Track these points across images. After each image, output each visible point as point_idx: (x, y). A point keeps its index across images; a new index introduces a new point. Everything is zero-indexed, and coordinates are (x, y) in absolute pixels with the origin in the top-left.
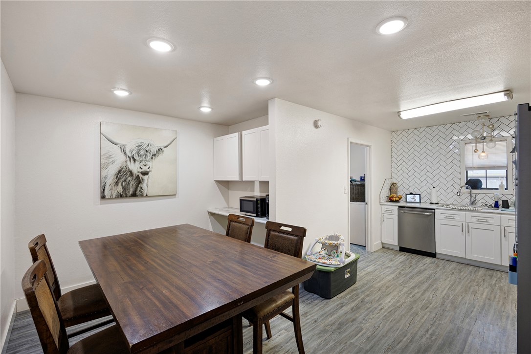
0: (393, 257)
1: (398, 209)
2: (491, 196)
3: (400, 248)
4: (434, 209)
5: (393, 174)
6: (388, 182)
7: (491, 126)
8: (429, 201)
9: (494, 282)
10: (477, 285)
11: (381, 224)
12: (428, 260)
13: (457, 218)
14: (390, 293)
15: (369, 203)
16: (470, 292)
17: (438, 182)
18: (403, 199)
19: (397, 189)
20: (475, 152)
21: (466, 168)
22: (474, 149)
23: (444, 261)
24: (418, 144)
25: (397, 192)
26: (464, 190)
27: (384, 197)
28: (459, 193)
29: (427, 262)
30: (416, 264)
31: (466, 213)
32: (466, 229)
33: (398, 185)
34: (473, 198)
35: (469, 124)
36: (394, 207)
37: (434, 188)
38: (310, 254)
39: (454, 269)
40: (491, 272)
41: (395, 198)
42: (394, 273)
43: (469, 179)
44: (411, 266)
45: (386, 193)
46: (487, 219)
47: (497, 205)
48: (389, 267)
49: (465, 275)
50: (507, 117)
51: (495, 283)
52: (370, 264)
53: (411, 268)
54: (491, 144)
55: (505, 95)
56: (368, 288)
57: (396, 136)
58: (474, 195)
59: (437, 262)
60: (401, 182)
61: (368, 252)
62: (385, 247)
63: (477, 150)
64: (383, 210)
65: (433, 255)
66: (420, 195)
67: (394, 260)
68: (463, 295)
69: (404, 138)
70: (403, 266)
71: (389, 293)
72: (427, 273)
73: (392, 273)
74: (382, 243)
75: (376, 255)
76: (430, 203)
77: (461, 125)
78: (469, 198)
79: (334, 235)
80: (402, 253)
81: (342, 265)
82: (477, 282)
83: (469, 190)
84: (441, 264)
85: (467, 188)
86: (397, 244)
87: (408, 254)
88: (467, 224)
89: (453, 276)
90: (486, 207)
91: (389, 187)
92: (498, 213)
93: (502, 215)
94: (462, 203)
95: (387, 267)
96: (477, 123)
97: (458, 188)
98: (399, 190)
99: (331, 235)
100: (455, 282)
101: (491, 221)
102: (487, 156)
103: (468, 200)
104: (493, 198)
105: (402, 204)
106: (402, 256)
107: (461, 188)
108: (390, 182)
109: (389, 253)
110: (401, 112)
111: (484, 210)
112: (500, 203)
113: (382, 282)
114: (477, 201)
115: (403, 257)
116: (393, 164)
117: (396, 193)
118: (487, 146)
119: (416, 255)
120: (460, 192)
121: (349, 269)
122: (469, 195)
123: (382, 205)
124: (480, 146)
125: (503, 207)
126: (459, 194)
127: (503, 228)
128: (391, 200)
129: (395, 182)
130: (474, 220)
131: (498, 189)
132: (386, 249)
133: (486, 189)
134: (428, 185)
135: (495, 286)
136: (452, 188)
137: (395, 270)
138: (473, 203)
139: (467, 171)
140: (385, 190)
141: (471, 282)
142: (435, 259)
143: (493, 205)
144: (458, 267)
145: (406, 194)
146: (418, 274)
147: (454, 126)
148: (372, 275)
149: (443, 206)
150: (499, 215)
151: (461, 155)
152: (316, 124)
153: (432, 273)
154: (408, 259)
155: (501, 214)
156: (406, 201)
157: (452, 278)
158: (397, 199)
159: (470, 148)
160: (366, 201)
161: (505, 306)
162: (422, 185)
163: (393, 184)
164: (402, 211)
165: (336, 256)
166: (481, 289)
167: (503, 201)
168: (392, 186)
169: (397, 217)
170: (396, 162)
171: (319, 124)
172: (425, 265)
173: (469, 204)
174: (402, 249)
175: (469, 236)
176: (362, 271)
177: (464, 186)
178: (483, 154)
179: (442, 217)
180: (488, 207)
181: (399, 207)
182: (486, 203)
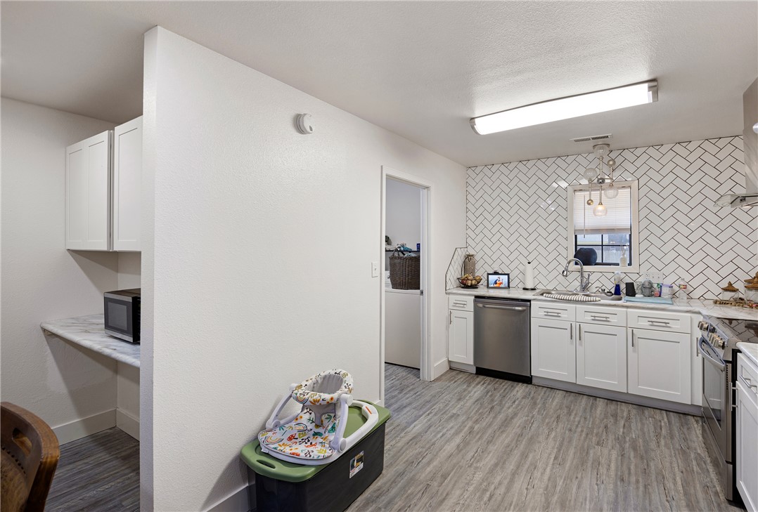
0: (465, 390)
1: (475, 301)
2: (609, 275)
3: (477, 368)
4: (529, 301)
5: (470, 241)
6: (460, 253)
7: (611, 163)
8: (521, 286)
9: (621, 430)
10: (598, 444)
11: (447, 328)
12: (520, 390)
13: (564, 315)
14: (447, 494)
15: (425, 293)
16: (589, 464)
17: (535, 253)
18: (484, 282)
19: (474, 264)
20: (589, 204)
21: (575, 230)
22: (587, 199)
23: (545, 389)
24: (507, 190)
25: (474, 270)
26: (572, 267)
27: (452, 280)
28: (565, 272)
29: (519, 394)
30: (500, 403)
31: (578, 306)
32: (576, 334)
33: (477, 258)
34: (585, 280)
35: (580, 159)
36: (467, 297)
37: (529, 263)
38: (271, 427)
39: (561, 408)
40: (612, 407)
41: (470, 282)
42: (461, 431)
43: (578, 248)
44: (492, 408)
45: (457, 272)
46: (607, 316)
47: (618, 291)
48: (454, 414)
49: (577, 419)
50: (632, 150)
51: (623, 433)
52: (421, 413)
53: (492, 415)
54: (611, 192)
55: (650, 88)
56: (404, 487)
57: (473, 175)
58: (586, 275)
59: (533, 393)
60: (481, 253)
61: (424, 382)
62: (453, 369)
63: (592, 201)
64: (451, 304)
65: (527, 380)
66: (508, 275)
67: (465, 397)
68: (579, 476)
69: (486, 179)
70: (479, 409)
71: (444, 495)
72: (518, 421)
73: (457, 433)
74: (450, 362)
75: (436, 387)
76: (524, 289)
77: (569, 159)
78: (579, 279)
79: (333, 373)
80: (481, 377)
81: (336, 456)
82: (597, 435)
83: (579, 267)
84: (540, 397)
85: (576, 264)
86: (472, 363)
87: (488, 379)
88: (578, 324)
89: (561, 425)
90: (603, 295)
91: (461, 263)
92: (623, 306)
93: (629, 310)
94: (569, 289)
95: (452, 417)
96: (591, 157)
97: (564, 263)
98: (477, 267)
99: (327, 373)
100: (563, 439)
101: (613, 320)
102: (606, 211)
103: (577, 284)
104: (612, 280)
105: (482, 291)
106: (479, 386)
107: (569, 263)
108: (464, 254)
109: (459, 382)
110: (476, 119)
111: (603, 302)
112: (623, 287)
113: (435, 463)
114: (590, 284)
115: (479, 388)
116: (470, 223)
117: (473, 272)
118: (606, 195)
119: (501, 380)
120: (567, 270)
121: (362, 454)
122: (579, 274)
123: (449, 294)
124: (595, 195)
125: (627, 294)
126: (565, 274)
127: (630, 330)
128: (464, 284)
129: (471, 253)
130: (588, 318)
131: (618, 264)
132: (454, 373)
133: (602, 264)
134: (521, 258)
135: (625, 442)
136: (555, 263)
137: (463, 422)
138: (585, 288)
139: (576, 236)
140: (455, 267)
141: (587, 434)
142: (530, 386)
143: (613, 291)
144: (565, 401)
145: (489, 274)
146: (503, 429)
147: (559, 161)
148: (417, 446)
149: (542, 294)
150: (625, 309)
151: (569, 209)
152: (298, 124)
153: (526, 421)
154: (488, 392)
155: (627, 307)
156: (488, 286)
157: (558, 430)
158: (474, 282)
159: (581, 197)
160: (421, 288)
161: (649, 493)
162: (512, 258)
163: (469, 257)
164: (481, 305)
165: (330, 427)
166: (606, 451)
167: (627, 284)
168: (467, 260)
169: (472, 314)
170: (473, 218)
171: (307, 123)
172: (514, 402)
173: (578, 289)
174: (481, 371)
175: (581, 344)
176: (402, 434)
177: (573, 260)
178: (600, 208)
179: (542, 313)
180: (605, 293)
181: (477, 297)
182: (603, 288)
